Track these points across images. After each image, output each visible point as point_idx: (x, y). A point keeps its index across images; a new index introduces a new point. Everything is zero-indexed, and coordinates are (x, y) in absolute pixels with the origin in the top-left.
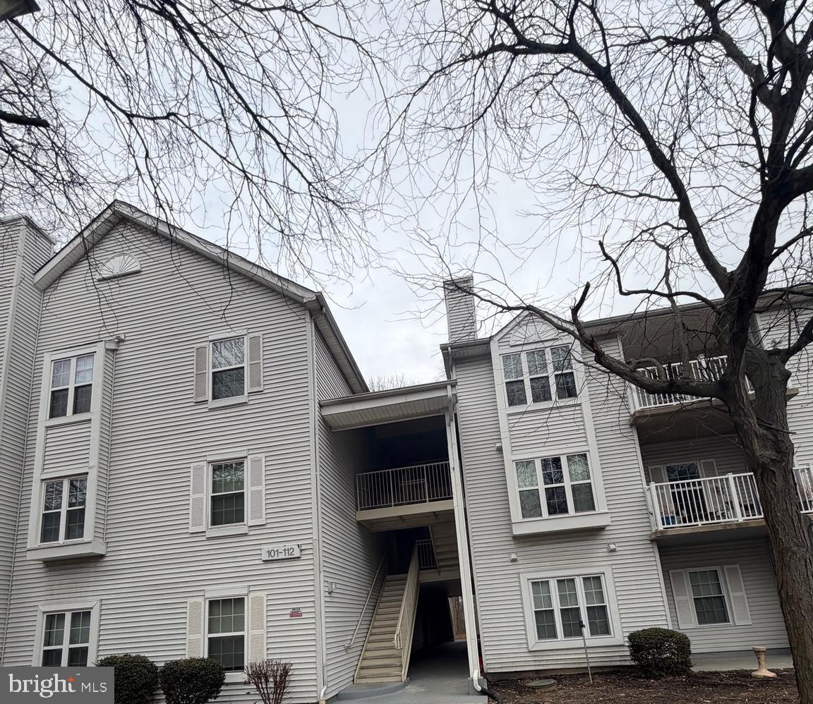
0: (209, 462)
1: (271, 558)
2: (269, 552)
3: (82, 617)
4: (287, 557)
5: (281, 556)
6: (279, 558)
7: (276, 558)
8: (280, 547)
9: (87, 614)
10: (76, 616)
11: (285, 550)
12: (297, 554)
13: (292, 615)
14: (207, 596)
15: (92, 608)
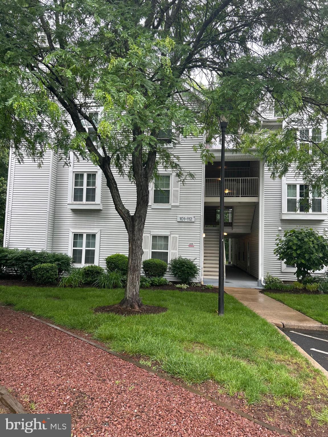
1: (181, 221)
2: (181, 218)
4: (189, 221)
6: (185, 221)
7: (183, 221)
8: (186, 216)
10: (88, 236)
11: (188, 218)
12: (193, 220)
13: (190, 246)
14: (152, 233)
15: (96, 233)
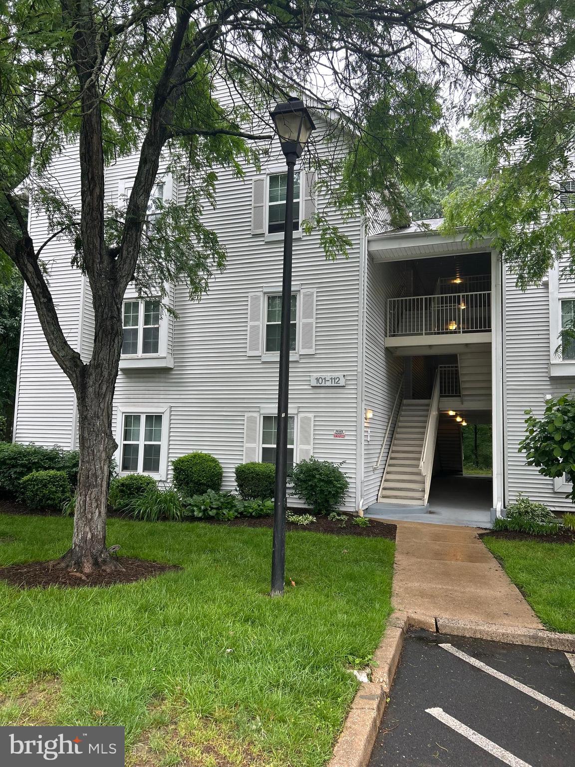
0: (265, 293)
1: (319, 385)
2: (317, 380)
3: (154, 420)
4: (333, 385)
5: (328, 384)
6: (326, 385)
7: (323, 385)
8: (328, 375)
9: (159, 418)
10: (149, 418)
11: (331, 379)
12: (342, 383)
13: (335, 436)
14: (262, 412)
15: (163, 413)
